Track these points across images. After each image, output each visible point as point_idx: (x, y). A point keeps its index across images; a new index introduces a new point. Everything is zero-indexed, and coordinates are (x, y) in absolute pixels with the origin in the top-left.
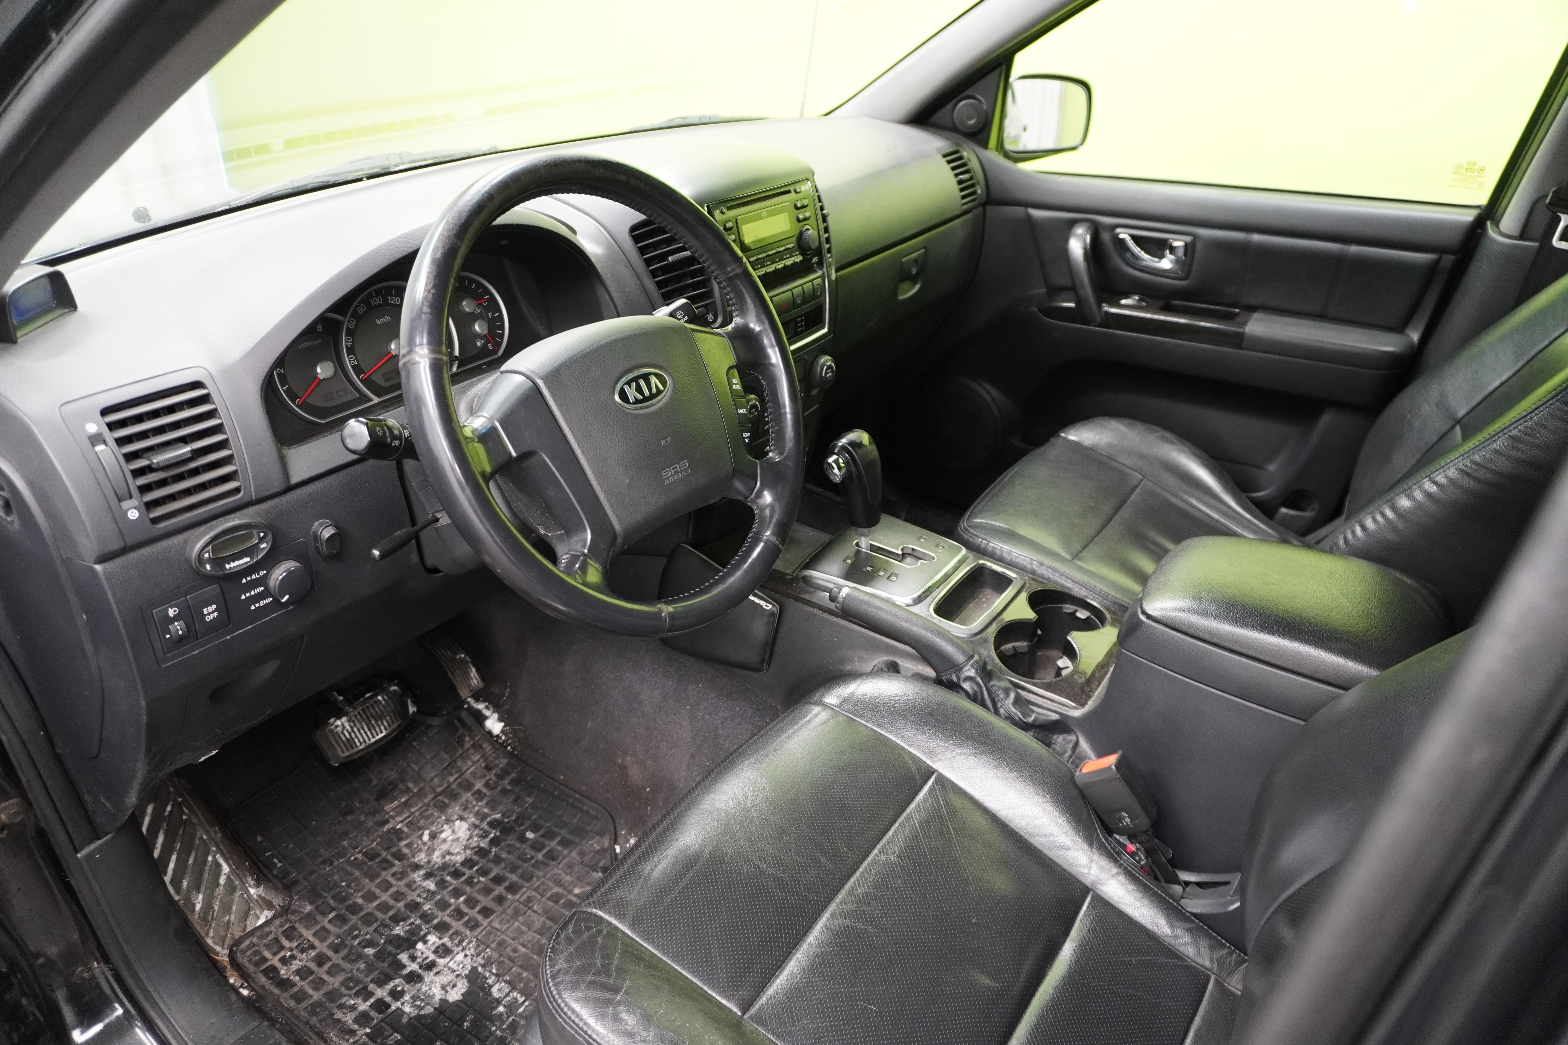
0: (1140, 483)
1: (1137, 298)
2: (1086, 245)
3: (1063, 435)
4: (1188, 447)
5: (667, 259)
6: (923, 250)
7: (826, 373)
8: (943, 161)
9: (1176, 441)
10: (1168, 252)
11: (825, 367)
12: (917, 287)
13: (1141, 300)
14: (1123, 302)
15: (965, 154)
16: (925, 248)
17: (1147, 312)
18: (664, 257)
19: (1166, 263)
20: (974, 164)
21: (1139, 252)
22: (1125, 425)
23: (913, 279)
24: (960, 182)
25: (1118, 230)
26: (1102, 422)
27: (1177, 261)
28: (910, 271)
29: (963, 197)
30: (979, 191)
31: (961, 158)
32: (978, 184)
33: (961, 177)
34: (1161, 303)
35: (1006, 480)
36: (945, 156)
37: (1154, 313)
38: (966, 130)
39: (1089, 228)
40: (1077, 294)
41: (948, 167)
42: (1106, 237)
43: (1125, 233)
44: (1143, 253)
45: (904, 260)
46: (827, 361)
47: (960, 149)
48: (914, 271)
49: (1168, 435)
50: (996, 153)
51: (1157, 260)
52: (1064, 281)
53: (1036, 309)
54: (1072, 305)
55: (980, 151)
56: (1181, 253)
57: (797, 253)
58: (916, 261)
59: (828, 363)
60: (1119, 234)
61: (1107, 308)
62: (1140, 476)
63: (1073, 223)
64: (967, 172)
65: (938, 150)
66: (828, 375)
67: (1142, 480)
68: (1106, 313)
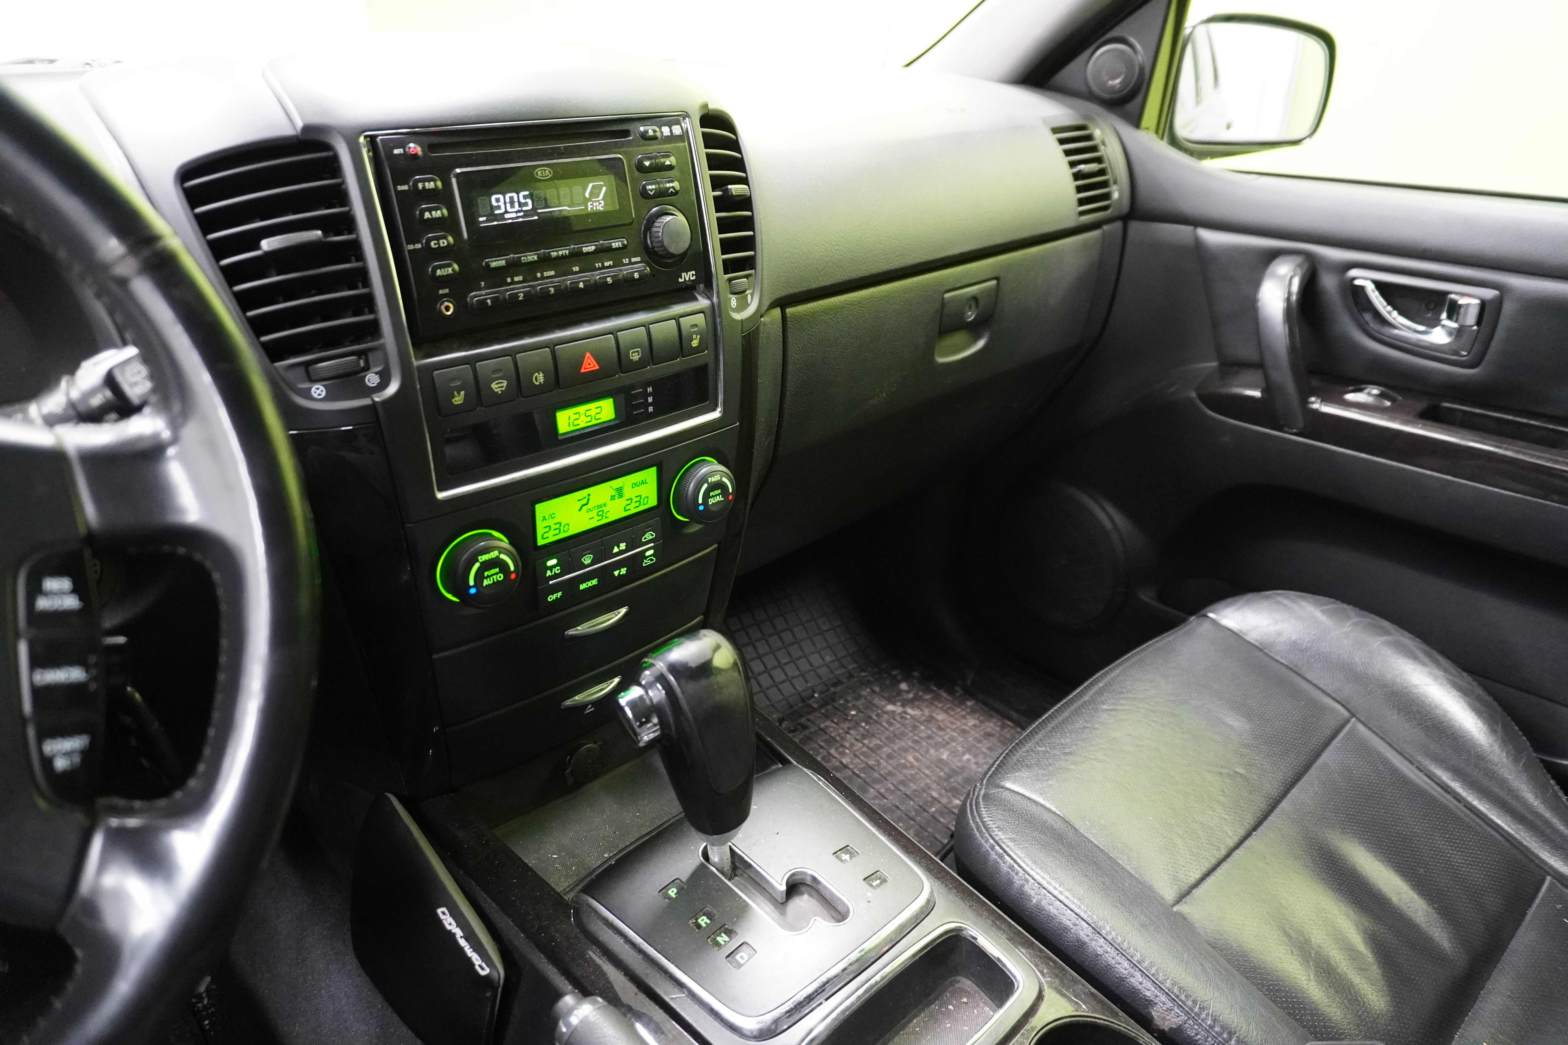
0: (1343, 726)
1: (1375, 392)
2: (1290, 293)
3: (1211, 615)
4: (1445, 670)
5: (257, 247)
6: (994, 282)
7: (706, 496)
8: (1052, 139)
9: (1420, 655)
10: (1444, 315)
11: (705, 486)
12: (981, 344)
13: (1382, 395)
14: (1350, 397)
15: (1097, 133)
16: (997, 278)
17: (1393, 419)
18: (251, 240)
19: (1439, 336)
20: (1112, 152)
21: (1389, 313)
22: (1329, 613)
23: (975, 329)
24: (1077, 176)
25: (1353, 273)
26: (1286, 602)
27: (1458, 333)
28: (962, 314)
29: (1081, 202)
30: (1116, 195)
31: (1089, 138)
32: (1115, 183)
33: (1082, 167)
34: (1422, 405)
35: (1086, 698)
36: (1055, 131)
37: (1406, 423)
38: (1106, 96)
39: (1300, 266)
40: (1266, 377)
41: (1059, 149)
42: (1329, 282)
43: (1365, 279)
44: (1395, 314)
45: (947, 295)
46: (712, 473)
47: (1090, 125)
48: (971, 316)
49: (1407, 639)
50: (1154, 136)
51: (1421, 328)
52: (1248, 353)
53: (1194, 395)
54: (1257, 394)
55: (1126, 130)
56: (1470, 319)
57: (638, 259)
58: (975, 299)
59: (715, 479)
60: (1354, 279)
61: (1316, 404)
62: (1346, 714)
63: (1272, 255)
64: (1099, 160)
65: (1045, 121)
66: (711, 501)
67: (1348, 721)
68: (1316, 412)
